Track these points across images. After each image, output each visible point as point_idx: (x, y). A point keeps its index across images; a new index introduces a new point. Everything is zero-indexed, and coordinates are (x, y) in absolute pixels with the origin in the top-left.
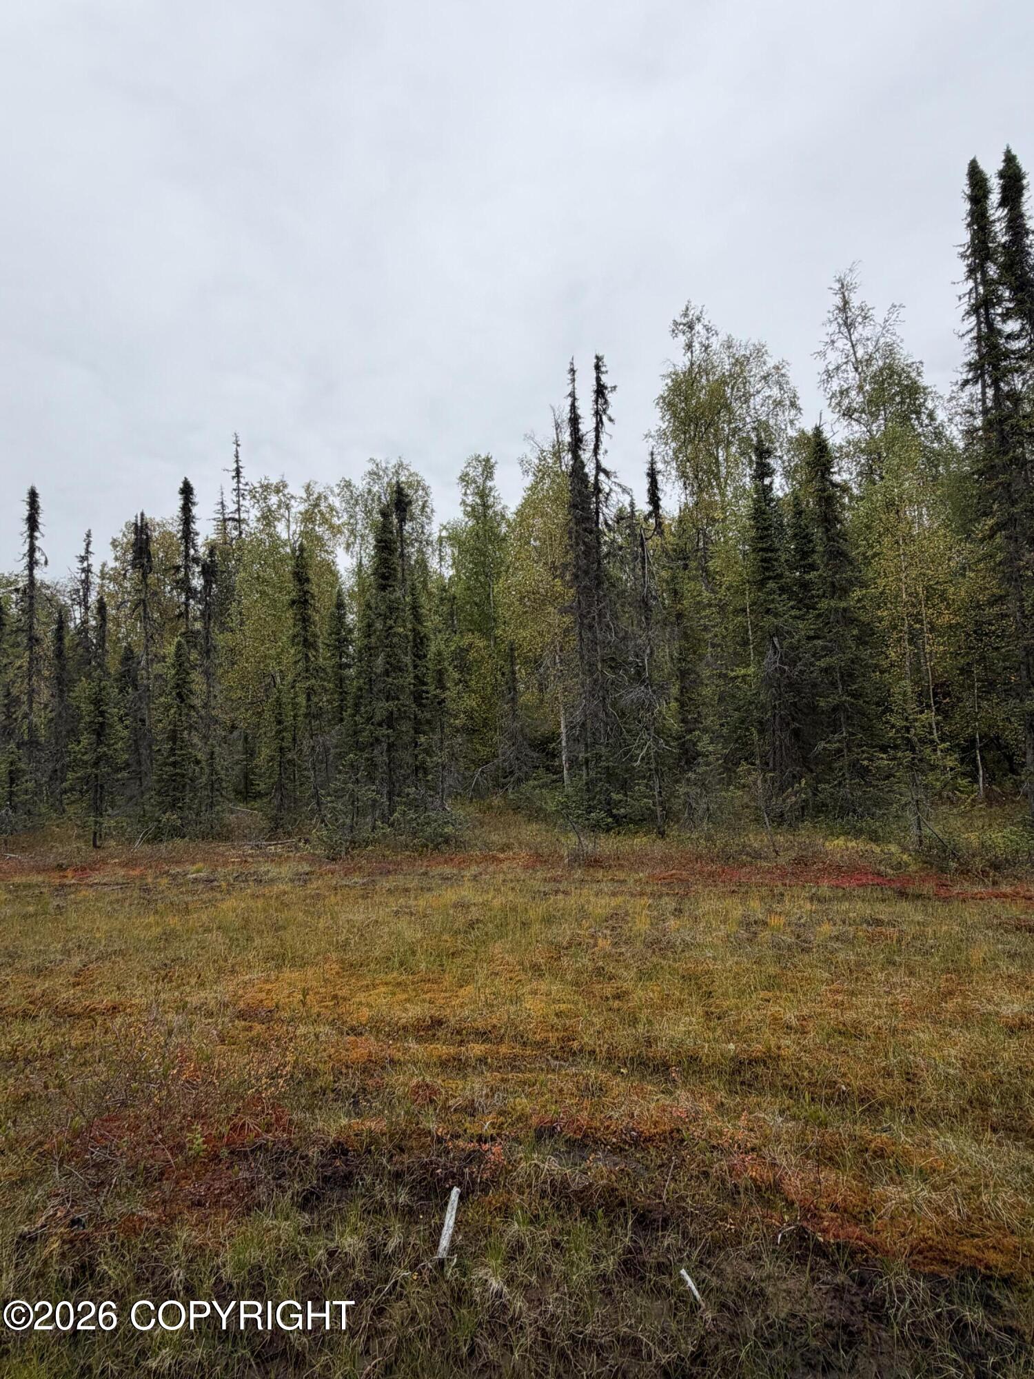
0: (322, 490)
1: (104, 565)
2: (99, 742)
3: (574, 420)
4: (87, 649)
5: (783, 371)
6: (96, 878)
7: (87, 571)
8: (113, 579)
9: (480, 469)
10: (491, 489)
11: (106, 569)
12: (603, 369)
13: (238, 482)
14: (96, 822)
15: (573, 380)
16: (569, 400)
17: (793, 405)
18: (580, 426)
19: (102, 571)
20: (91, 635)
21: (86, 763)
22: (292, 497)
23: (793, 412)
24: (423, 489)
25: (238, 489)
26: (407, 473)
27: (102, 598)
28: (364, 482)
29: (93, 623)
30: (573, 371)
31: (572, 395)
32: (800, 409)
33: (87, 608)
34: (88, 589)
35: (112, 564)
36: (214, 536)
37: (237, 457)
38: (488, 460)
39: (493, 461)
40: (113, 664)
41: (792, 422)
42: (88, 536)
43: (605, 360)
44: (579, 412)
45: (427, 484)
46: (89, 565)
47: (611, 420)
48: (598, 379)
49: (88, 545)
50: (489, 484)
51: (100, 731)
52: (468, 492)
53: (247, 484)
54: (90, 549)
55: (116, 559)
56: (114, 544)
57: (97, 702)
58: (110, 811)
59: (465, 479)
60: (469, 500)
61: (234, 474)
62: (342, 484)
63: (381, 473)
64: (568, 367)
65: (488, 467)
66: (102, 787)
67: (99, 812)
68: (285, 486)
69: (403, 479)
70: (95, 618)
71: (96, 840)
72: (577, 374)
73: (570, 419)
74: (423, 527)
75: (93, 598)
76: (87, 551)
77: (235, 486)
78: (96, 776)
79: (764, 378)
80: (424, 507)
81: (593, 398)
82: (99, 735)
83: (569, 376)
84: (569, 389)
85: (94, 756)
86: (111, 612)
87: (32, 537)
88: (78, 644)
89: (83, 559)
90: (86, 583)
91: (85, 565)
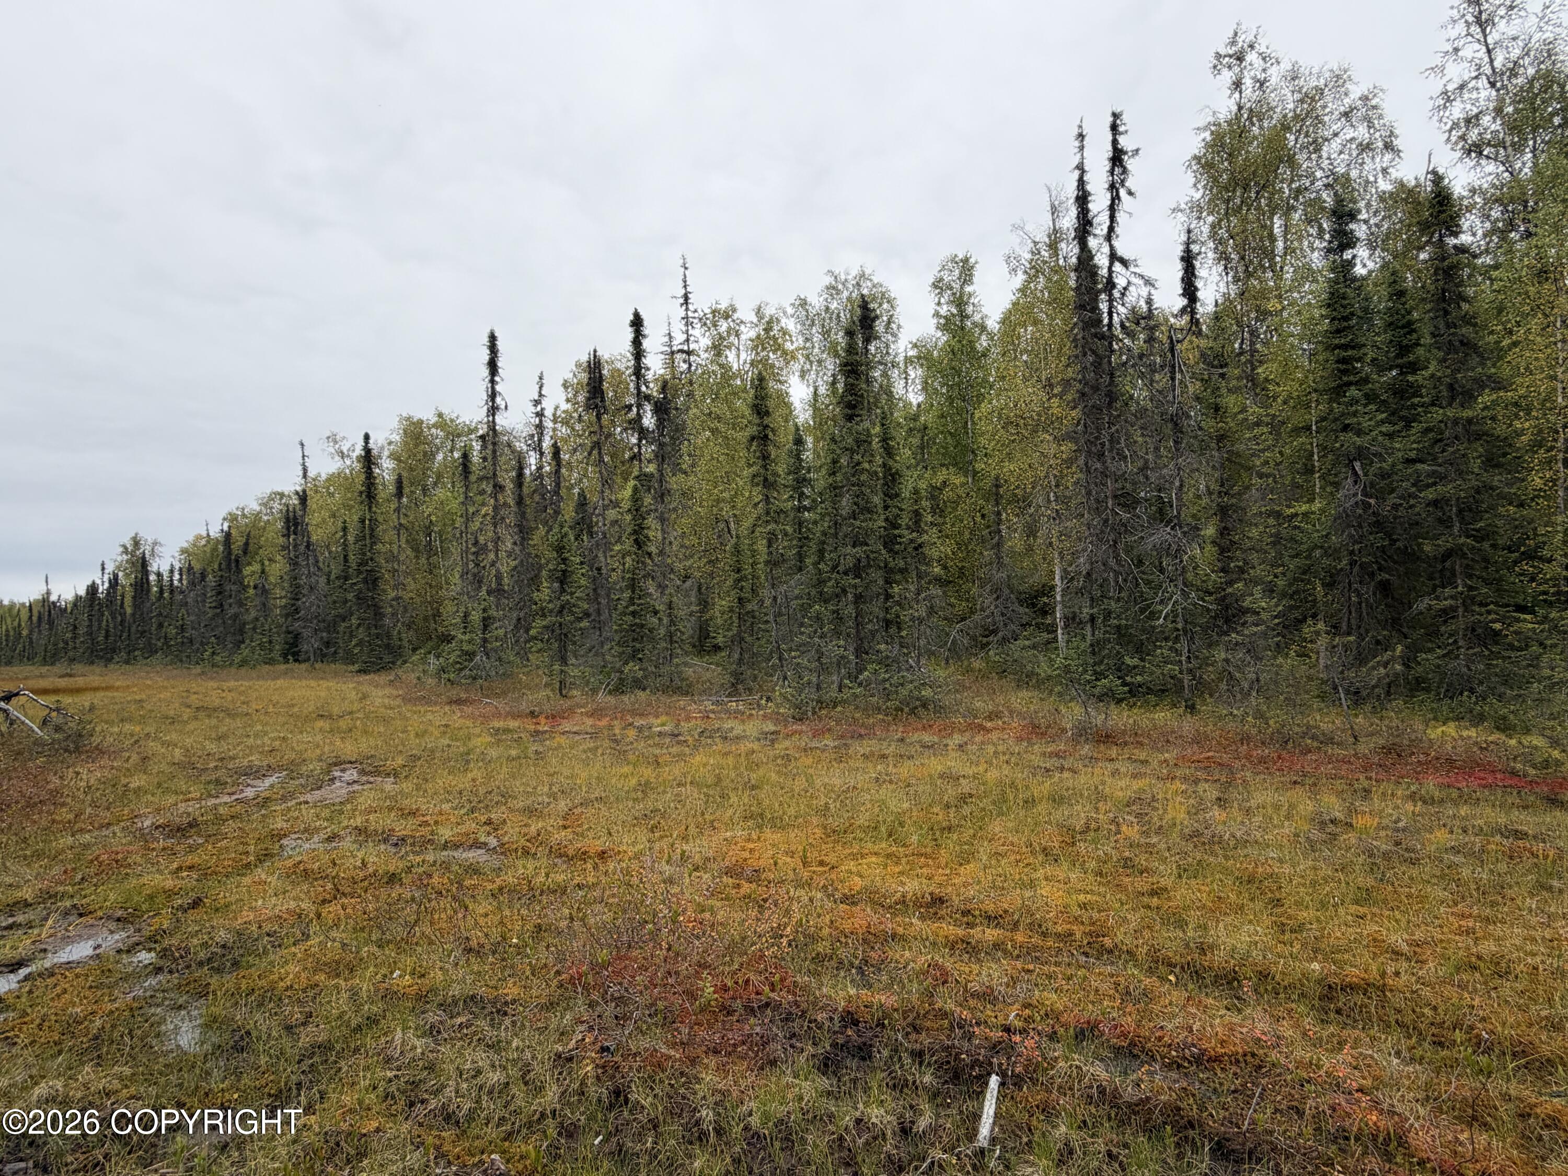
0: (773, 311)
1: (556, 408)
2: (563, 591)
3: (1083, 199)
4: (543, 496)
5: (1374, 102)
6: (566, 726)
7: (540, 415)
8: (565, 422)
9: (957, 272)
10: (970, 295)
11: (558, 413)
12: (1122, 129)
13: (687, 309)
14: (562, 671)
15: (1082, 148)
16: (1077, 174)
17: (1388, 146)
18: (1090, 206)
19: (554, 415)
20: (547, 481)
21: (551, 611)
22: (742, 322)
23: (1388, 156)
24: (888, 302)
25: (686, 318)
26: (869, 284)
27: (556, 443)
28: (821, 299)
29: (548, 468)
30: (1081, 136)
31: (1081, 168)
32: (1399, 151)
33: (542, 454)
34: (542, 434)
35: (565, 406)
36: (662, 371)
37: (685, 282)
38: (966, 260)
39: (972, 260)
40: (569, 512)
41: (1385, 171)
42: (541, 378)
43: (1124, 117)
44: (1089, 188)
45: (893, 295)
46: (542, 409)
47: (1130, 193)
48: (1115, 142)
49: (541, 388)
50: (968, 289)
51: (563, 578)
52: (942, 300)
53: (696, 311)
54: (543, 392)
55: (568, 400)
56: (565, 385)
57: (560, 549)
58: (574, 661)
59: (938, 286)
60: (944, 310)
61: (682, 301)
62: (797, 303)
63: (840, 287)
64: (1076, 131)
65: (966, 269)
66: (566, 635)
67: (564, 660)
68: (734, 310)
69: (865, 292)
70: (550, 464)
71: (563, 689)
72: (1086, 139)
73: (1078, 198)
74: (887, 346)
75: (547, 443)
76: (541, 395)
77: (683, 314)
78: (561, 625)
79: (1346, 114)
80: (889, 322)
81: (1108, 168)
82: (562, 583)
83: (1077, 144)
84: (1076, 160)
85: (558, 603)
86: (565, 457)
87: (493, 382)
88: (534, 491)
89: (537, 402)
90: (540, 427)
91: (539, 408)
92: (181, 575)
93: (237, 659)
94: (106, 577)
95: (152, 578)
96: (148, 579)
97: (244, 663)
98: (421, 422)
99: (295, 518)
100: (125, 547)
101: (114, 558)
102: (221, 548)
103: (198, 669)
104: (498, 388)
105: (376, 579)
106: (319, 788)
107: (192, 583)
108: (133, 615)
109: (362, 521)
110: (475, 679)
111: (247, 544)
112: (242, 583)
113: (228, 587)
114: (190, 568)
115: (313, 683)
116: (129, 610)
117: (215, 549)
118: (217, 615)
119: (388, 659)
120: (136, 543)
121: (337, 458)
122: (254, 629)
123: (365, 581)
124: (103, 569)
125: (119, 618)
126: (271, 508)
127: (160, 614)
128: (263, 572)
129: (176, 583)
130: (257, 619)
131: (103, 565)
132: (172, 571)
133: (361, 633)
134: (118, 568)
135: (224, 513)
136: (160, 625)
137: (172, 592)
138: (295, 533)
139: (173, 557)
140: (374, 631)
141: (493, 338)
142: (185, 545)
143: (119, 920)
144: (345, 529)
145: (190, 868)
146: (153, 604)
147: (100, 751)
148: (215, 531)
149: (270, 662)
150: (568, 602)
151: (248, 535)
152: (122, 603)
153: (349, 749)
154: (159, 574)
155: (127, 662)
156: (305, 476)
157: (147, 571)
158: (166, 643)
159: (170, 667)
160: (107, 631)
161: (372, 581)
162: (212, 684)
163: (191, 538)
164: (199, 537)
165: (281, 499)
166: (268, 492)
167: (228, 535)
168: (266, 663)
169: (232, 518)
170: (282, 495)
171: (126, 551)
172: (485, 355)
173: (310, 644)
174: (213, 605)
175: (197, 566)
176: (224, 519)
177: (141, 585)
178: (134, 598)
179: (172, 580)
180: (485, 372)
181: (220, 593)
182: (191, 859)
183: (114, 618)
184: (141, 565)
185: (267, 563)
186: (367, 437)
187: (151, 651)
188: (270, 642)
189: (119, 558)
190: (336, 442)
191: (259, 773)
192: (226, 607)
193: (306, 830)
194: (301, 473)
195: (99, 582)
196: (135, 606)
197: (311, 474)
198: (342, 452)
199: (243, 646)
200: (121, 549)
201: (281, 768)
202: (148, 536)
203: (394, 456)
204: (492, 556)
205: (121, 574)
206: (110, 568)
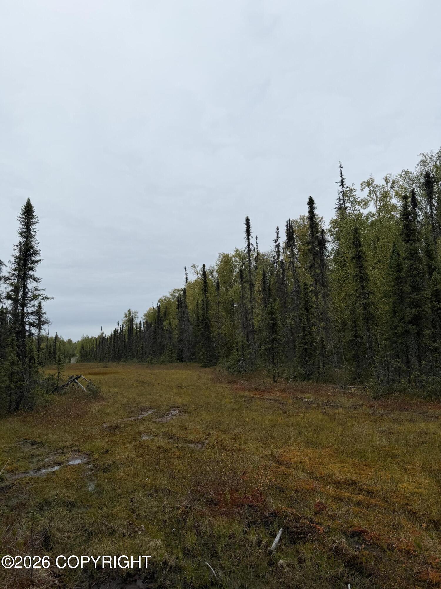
1: (283, 242)
7: (278, 246)
13: (343, 187)
19: (283, 245)
28: (417, 169)
33: (279, 264)
34: (279, 255)
37: (341, 174)
42: (278, 229)
46: (279, 244)
49: (278, 234)
53: (347, 187)
54: (279, 236)
61: (340, 184)
87: (248, 239)
91: (277, 243)
92: (144, 325)
93: (161, 360)
94: (119, 327)
95: (135, 326)
96: (133, 327)
97: (163, 362)
98: (228, 255)
99: (181, 301)
100: (126, 314)
101: (122, 319)
102: (157, 314)
103: (146, 365)
105: (209, 326)
107: (147, 329)
108: (128, 342)
109: (203, 302)
111: (166, 311)
112: (163, 328)
113: (158, 330)
114: (147, 322)
116: (127, 340)
117: (155, 315)
118: (154, 342)
120: (130, 312)
121: (196, 274)
122: (166, 348)
123: (205, 327)
124: (118, 324)
125: (124, 344)
126: (174, 296)
127: (136, 342)
128: (170, 324)
130: (167, 344)
131: (118, 322)
132: (140, 324)
134: (124, 323)
135: (158, 300)
136: (136, 346)
137: (140, 332)
138: (181, 307)
139: (141, 318)
140: (208, 349)
141: (248, 220)
142: (146, 313)
144: (197, 305)
146: (134, 338)
147: (102, 398)
148: (155, 306)
149: (172, 362)
151: (166, 308)
152: (125, 337)
155: (125, 361)
157: (133, 324)
158: (137, 354)
159: (138, 364)
160: (119, 349)
161: (207, 327)
162: (149, 371)
163: (148, 310)
164: (150, 309)
165: (178, 292)
166: (173, 289)
167: (159, 308)
169: (161, 301)
170: (178, 290)
171: (126, 316)
173: (186, 354)
174: (153, 338)
175: (149, 321)
176: (159, 302)
177: (130, 329)
178: (128, 335)
179: (140, 328)
181: (155, 333)
183: (122, 343)
184: (130, 321)
185: (172, 320)
186: (204, 266)
187: (133, 357)
188: (172, 353)
189: (124, 319)
190: (195, 268)
192: (157, 339)
194: (185, 280)
195: (117, 329)
196: (128, 338)
197: (189, 280)
198: (197, 272)
199: (162, 355)
202: (133, 310)
205: (125, 325)
206: (121, 324)
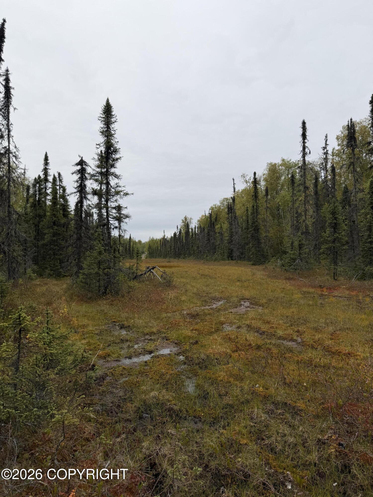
1: (334, 149)
2: (335, 232)
4: (327, 190)
6: (336, 293)
8: (338, 155)
11: (335, 151)
14: (335, 268)
19: (332, 153)
20: (329, 183)
21: (329, 241)
27: (333, 165)
29: (329, 177)
33: (327, 171)
34: (327, 162)
35: (337, 148)
40: (339, 196)
42: (326, 137)
46: (327, 151)
49: (326, 141)
51: (335, 227)
55: (339, 145)
56: (338, 138)
57: (333, 213)
58: (340, 264)
66: (336, 252)
67: (336, 263)
70: (330, 175)
71: (335, 276)
75: (329, 165)
76: (326, 144)
78: (334, 247)
82: (334, 229)
85: (333, 237)
86: (338, 171)
87: (304, 142)
88: (323, 188)
89: (324, 148)
90: (326, 159)
91: (325, 151)
92: (198, 229)
93: (214, 258)
94: (178, 230)
95: (190, 230)
96: (189, 231)
97: (216, 260)
98: (275, 164)
99: (231, 207)
100: (183, 220)
101: (180, 224)
102: (209, 219)
103: (202, 262)
104: (306, 145)
105: (259, 229)
106: (236, 308)
107: (201, 232)
108: (185, 243)
109: (253, 207)
110: (296, 270)
111: (216, 218)
112: (215, 231)
113: (211, 233)
114: (200, 227)
115: (237, 268)
116: (184, 241)
117: (207, 220)
118: (208, 243)
119: (262, 260)
120: (186, 219)
121: (245, 183)
122: (219, 248)
123: (254, 230)
124: (177, 228)
125: (182, 244)
126: (224, 204)
127: (192, 243)
128: (221, 227)
129: (196, 232)
130: (219, 244)
131: (177, 226)
132: (195, 228)
133: (253, 250)
134: (181, 227)
135: (209, 208)
136: (192, 246)
137: (195, 235)
138: (231, 213)
139: (196, 223)
140: (257, 249)
141: (304, 123)
142: (199, 219)
143: (176, 343)
144: (247, 210)
145: (196, 330)
146: (190, 239)
147: (175, 287)
148: (207, 214)
149: (223, 260)
150: (337, 237)
151: (217, 214)
152: (183, 239)
153: (247, 294)
154: (192, 229)
155: (184, 258)
156: (234, 191)
157: (189, 228)
158: (194, 252)
159: (195, 260)
160: (179, 248)
161: (257, 229)
162: (206, 267)
163: (201, 216)
164: (203, 216)
165: (227, 200)
166: (223, 198)
167: (211, 215)
168: (222, 260)
169: (212, 209)
170: (227, 199)
171: (183, 222)
172: (300, 131)
173: (236, 254)
174: (207, 239)
175: (202, 226)
176: (210, 209)
177: (187, 232)
178: (185, 237)
179: (195, 231)
180: (301, 139)
181: (209, 235)
182: (196, 327)
183: (180, 244)
184: (187, 226)
185: (222, 224)
186: (255, 174)
187: (190, 255)
188: (224, 253)
189: (182, 224)
190: (244, 177)
191: (218, 300)
192: (210, 240)
193: (231, 323)
194: (233, 190)
195: (176, 232)
196: (186, 240)
197: (236, 190)
198: (246, 181)
199: (215, 254)
200: (182, 221)
201: (224, 299)
202: (189, 216)
203: (265, 180)
204: (304, 218)
205: (182, 229)
206: (179, 227)
